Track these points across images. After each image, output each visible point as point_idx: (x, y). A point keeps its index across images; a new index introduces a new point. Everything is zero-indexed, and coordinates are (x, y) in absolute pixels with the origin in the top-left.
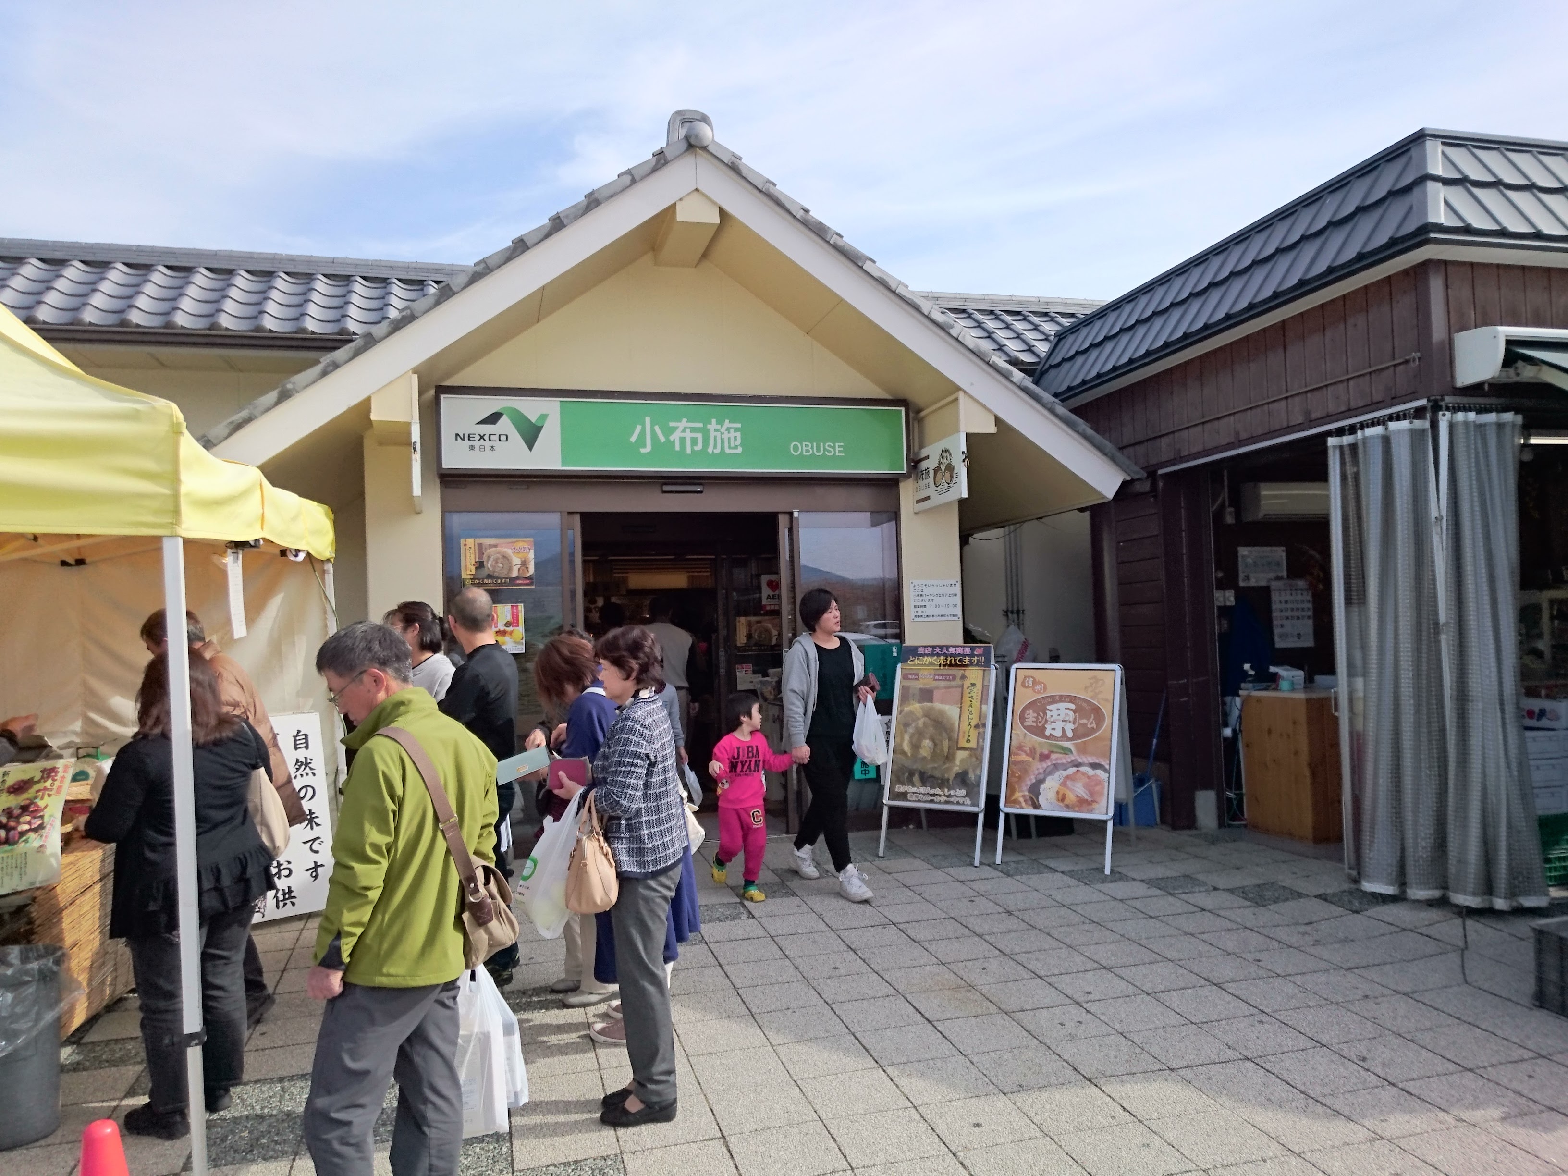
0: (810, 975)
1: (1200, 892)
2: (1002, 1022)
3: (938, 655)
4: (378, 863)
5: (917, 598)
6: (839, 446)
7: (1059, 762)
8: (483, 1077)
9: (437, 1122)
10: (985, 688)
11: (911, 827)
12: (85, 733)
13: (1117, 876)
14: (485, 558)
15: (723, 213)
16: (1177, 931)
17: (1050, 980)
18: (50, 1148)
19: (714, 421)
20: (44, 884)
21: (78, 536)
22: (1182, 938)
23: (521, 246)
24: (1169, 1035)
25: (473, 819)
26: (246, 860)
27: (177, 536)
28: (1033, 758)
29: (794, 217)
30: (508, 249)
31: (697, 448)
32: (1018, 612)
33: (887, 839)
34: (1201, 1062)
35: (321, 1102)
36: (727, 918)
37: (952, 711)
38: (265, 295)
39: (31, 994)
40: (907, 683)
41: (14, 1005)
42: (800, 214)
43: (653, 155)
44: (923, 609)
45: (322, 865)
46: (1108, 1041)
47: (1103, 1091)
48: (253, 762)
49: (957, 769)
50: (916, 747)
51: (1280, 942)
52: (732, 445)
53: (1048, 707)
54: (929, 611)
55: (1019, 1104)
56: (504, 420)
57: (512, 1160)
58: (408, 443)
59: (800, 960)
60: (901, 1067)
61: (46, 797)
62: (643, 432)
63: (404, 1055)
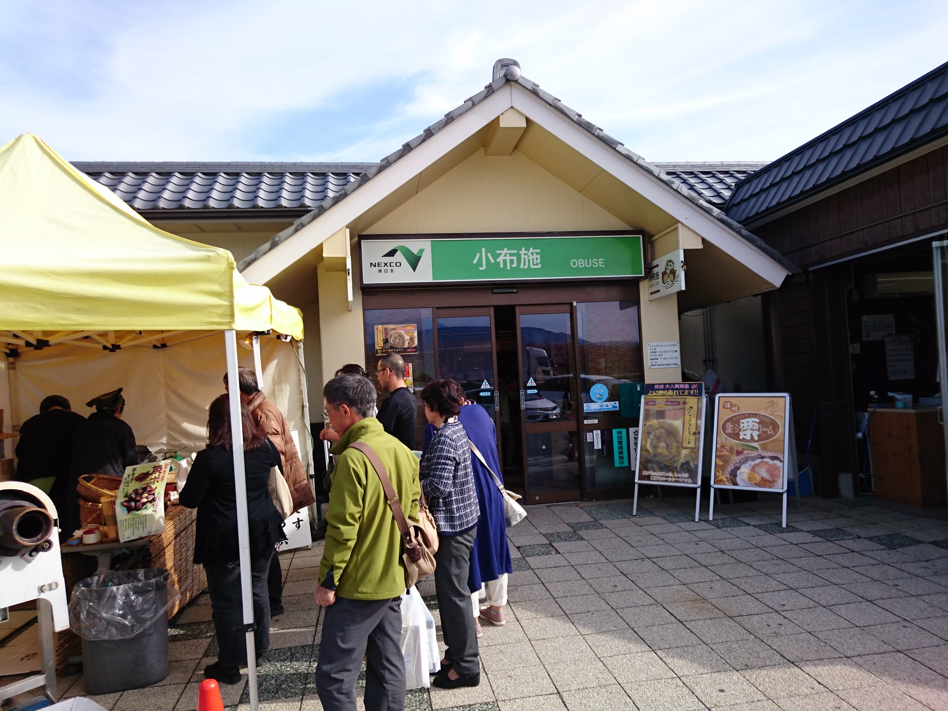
0: (600, 591)
1: (848, 539)
2: (728, 623)
3: (668, 389)
4: (354, 525)
5: (652, 354)
6: (601, 261)
7: (750, 455)
8: (415, 654)
9: (392, 680)
10: (699, 410)
11: (651, 496)
12: (168, 444)
13: (791, 528)
14: (389, 337)
15: (528, 120)
16: (837, 565)
17: (757, 596)
18: (164, 687)
19: (523, 249)
20: (156, 533)
21: (162, 332)
22: (841, 570)
23: (408, 148)
24: (842, 635)
25: (407, 497)
26: (268, 520)
27: (232, 330)
28: (732, 454)
29: (572, 120)
30: (400, 150)
31: (513, 266)
32: (713, 361)
33: (638, 505)
34: (867, 652)
35: (325, 668)
36: (543, 554)
37: (678, 424)
38: (258, 187)
39: (152, 597)
40: (648, 407)
41: (143, 604)
42: (576, 118)
43: (485, 88)
44: (656, 361)
45: (302, 520)
46: (801, 637)
47: (803, 670)
48: (271, 462)
49: (682, 461)
50: (655, 447)
51: (910, 573)
52: (535, 263)
53: (741, 421)
54: (660, 362)
55: (747, 678)
56: (398, 254)
57: (431, 702)
58: (345, 270)
59: (592, 580)
60: (666, 651)
61: (156, 482)
62: (481, 257)
63: (371, 639)
